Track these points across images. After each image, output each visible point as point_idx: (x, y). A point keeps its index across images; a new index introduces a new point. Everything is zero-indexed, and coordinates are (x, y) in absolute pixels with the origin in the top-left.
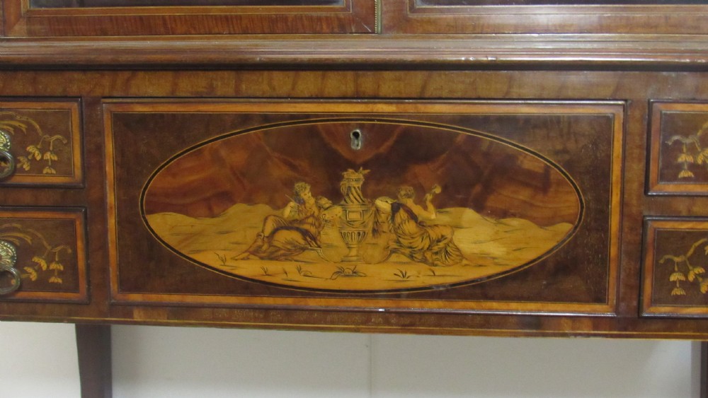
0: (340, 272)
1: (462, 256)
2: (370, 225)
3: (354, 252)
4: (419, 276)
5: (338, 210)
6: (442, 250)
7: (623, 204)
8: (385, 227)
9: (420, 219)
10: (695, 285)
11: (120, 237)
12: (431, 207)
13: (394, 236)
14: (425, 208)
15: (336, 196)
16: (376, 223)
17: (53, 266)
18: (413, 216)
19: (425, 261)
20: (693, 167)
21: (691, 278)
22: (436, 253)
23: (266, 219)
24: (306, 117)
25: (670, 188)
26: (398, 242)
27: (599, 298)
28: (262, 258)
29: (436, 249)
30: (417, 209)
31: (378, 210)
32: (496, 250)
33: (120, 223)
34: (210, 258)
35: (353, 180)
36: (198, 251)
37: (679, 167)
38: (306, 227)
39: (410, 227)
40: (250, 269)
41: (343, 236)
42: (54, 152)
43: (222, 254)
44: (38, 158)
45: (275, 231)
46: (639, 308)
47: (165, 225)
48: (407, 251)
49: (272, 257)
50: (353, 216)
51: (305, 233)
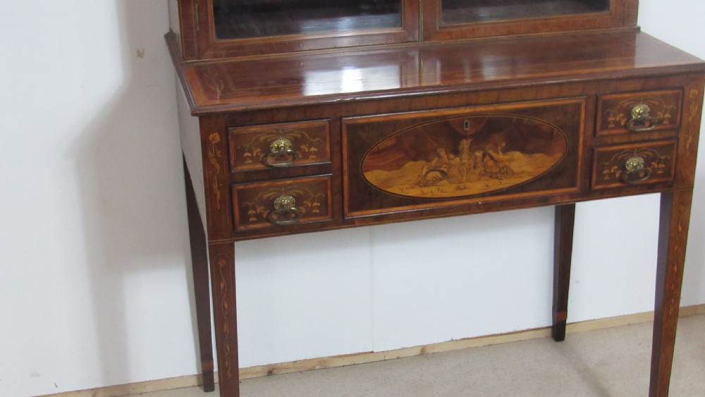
0: (458, 188)
1: (513, 173)
2: (473, 165)
3: (465, 178)
4: (494, 185)
5: (457, 159)
6: (506, 172)
7: (584, 142)
8: (479, 164)
9: (495, 159)
10: (614, 173)
11: (350, 184)
12: (500, 153)
13: (483, 168)
14: (498, 154)
15: (456, 152)
16: (475, 163)
17: (315, 204)
18: (492, 158)
19: (497, 178)
20: (615, 122)
21: (612, 171)
22: (503, 174)
23: (423, 167)
24: (444, 117)
25: (605, 133)
26: (485, 171)
27: (573, 185)
28: (421, 187)
29: (502, 171)
30: (494, 155)
31: (476, 157)
32: (529, 169)
33: (350, 178)
34: (395, 190)
35: (465, 144)
36: (390, 187)
37: (609, 123)
38: (442, 169)
39: (491, 163)
40: (415, 192)
41: (460, 171)
42: (315, 147)
43: (401, 187)
44: (307, 150)
45: (427, 173)
46: (590, 186)
47: (373, 177)
48: (489, 175)
49: (426, 185)
50: (464, 161)
51: (442, 172)
